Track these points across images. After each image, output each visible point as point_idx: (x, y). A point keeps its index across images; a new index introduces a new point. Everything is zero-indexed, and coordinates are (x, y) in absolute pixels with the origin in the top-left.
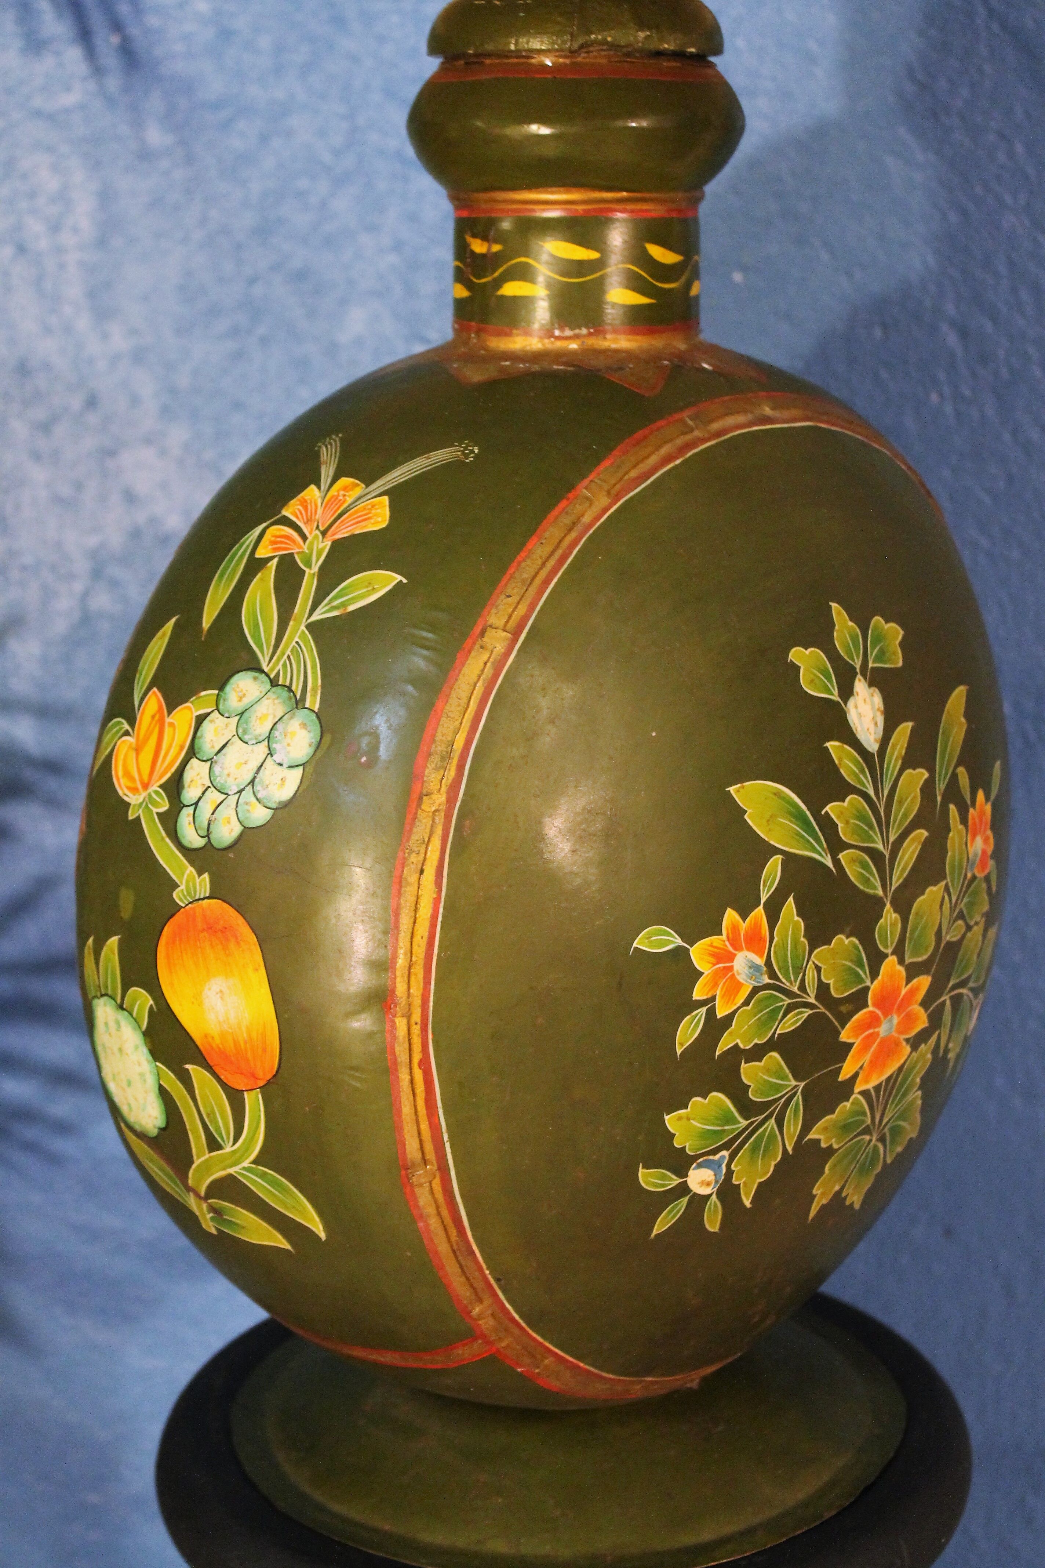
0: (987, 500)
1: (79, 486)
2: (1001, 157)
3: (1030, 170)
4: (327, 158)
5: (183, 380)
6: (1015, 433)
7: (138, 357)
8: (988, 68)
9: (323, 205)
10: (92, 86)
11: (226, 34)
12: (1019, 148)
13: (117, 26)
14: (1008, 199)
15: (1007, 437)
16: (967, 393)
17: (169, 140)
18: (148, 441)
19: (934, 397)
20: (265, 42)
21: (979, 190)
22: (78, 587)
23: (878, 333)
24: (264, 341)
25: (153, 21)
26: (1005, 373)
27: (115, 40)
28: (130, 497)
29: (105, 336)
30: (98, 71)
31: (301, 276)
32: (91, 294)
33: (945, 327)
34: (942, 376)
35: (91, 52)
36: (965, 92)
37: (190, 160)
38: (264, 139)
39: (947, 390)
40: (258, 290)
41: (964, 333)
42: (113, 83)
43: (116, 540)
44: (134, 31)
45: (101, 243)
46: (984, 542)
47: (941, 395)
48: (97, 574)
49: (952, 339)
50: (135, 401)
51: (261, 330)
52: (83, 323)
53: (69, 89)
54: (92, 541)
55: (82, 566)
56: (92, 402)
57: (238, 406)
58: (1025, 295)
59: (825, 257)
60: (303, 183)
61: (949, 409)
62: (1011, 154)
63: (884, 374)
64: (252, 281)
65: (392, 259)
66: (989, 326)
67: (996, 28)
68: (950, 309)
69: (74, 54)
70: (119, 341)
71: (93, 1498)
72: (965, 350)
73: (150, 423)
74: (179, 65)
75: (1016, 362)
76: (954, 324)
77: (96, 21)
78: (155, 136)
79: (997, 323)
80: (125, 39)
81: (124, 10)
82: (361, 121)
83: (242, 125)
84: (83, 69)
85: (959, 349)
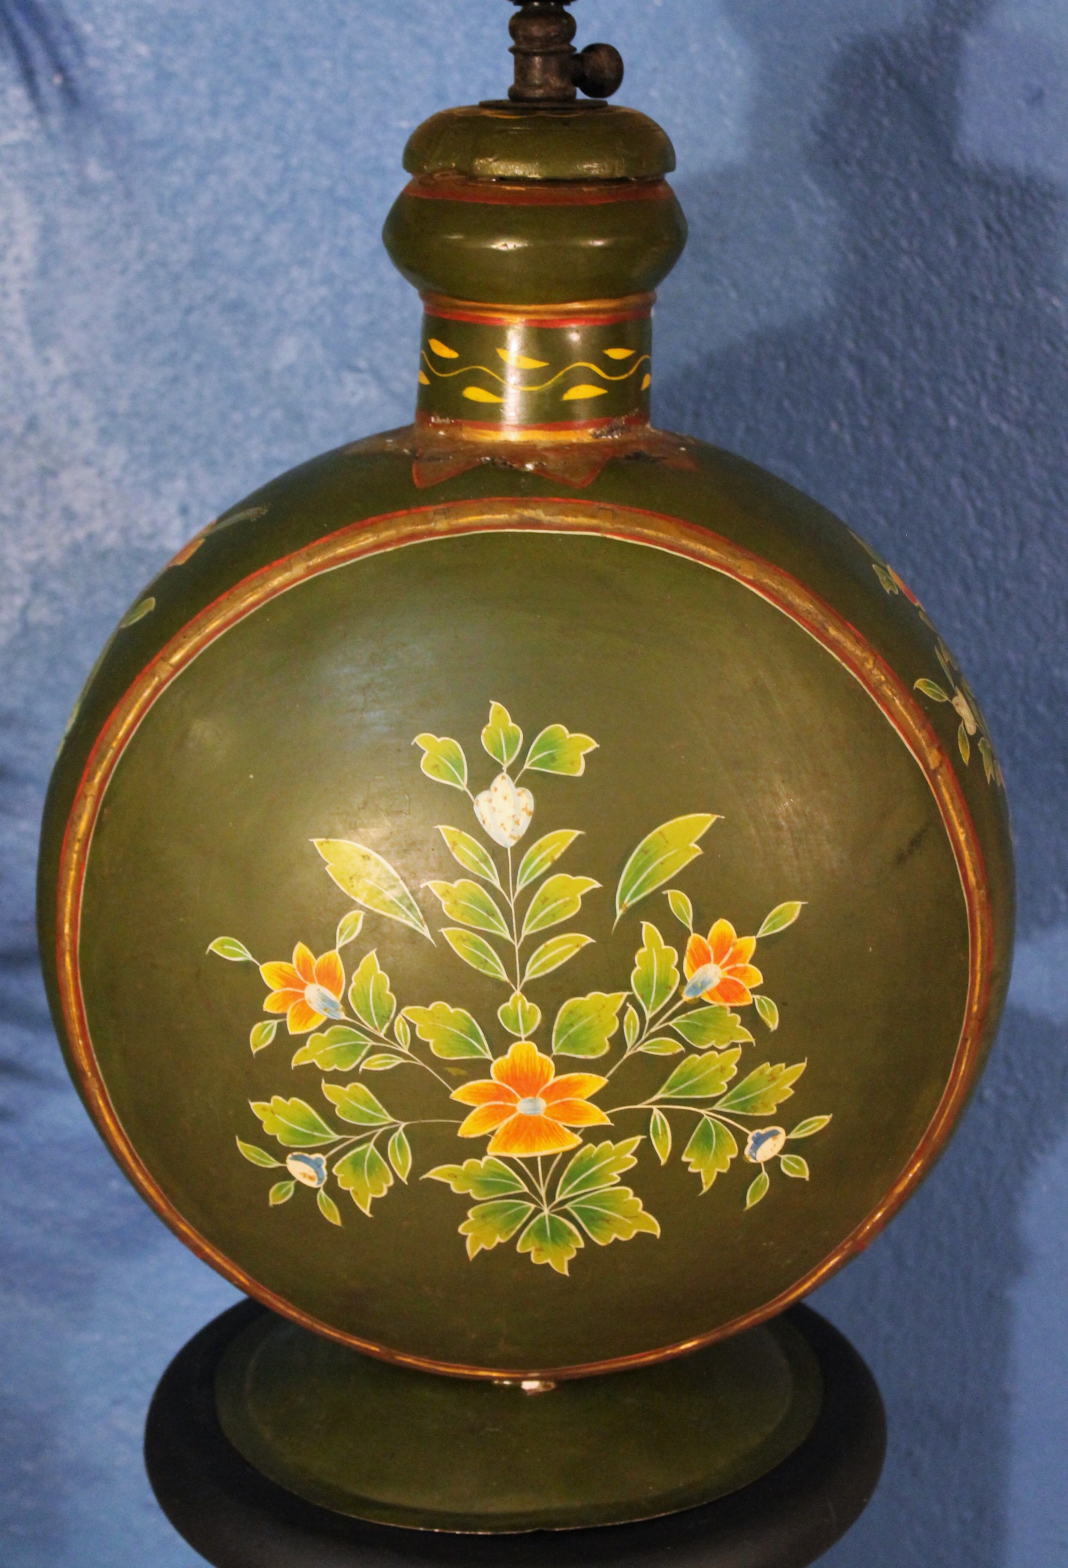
0: (882, 522)
1: (21, 504)
2: (897, 203)
3: (924, 216)
4: (262, 196)
5: (122, 405)
6: (909, 459)
7: (77, 380)
8: (886, 122)
9: (257, 240)
10: (34, 124)
11: (165, 76)
12: (914, 196)
13: (60, 68)
14: (904, 243)
15: (902, 464)
16: (865, 422)
17: (110, 175)
18: (87, 463)
19: (834, 427)
20: (201, 84)
21: (877, 234)
22: (19, 601)
23: (782, 365)
24: (199, 368)
25: (96, 63)
26: (899, 405)
27: (58, 80)
28: (69, 515)
29: (47, 361)
30: (41, 109)
31: (234, 306)
32: (33, 322)
33: (844, 362)
34: (841, 406)
35: (34, 93)
36: (865, 143)
37: (129, 195)
38: (201, 176)
39: (846, 421)
40: (194, 318)
41: (862, 366)
42: (55, 121)
43: (55, 555)
44: (76, 73)
45: (43, 272)
47: (841, 425)
48: (36, 587)
49: (851, 373)
50: (74, 423)
51: (197, 357)
52: (25, 350)
53: (13, 127)
54: (32, 556)
55: (22, 581)
56: (32, 425)
57: (174, 428)
58: (918, 332)
59: (733, 295)
60: (239, 219)
61: (848, 438)
62: (906, 201)
63: (786, 404)
64: (189, 311)
65: (323, 291)
66: (885, 360)
67: (893, 83)
68: (850, 345)
69: (17, 93)
70: (59, 365)
71: (28, 1467)
72: (863, 381)
73: (88, 444)
74: (119, 105)
75: (909, 394)
76: (851, 358)
77: (40, 59)
78: (95, 171)
79: (892, 357)
80: (67, 80)
81: (67, 51)
82: (294, 161)
83: (180, 163)
84: (26, 107)
85: (857, 382)
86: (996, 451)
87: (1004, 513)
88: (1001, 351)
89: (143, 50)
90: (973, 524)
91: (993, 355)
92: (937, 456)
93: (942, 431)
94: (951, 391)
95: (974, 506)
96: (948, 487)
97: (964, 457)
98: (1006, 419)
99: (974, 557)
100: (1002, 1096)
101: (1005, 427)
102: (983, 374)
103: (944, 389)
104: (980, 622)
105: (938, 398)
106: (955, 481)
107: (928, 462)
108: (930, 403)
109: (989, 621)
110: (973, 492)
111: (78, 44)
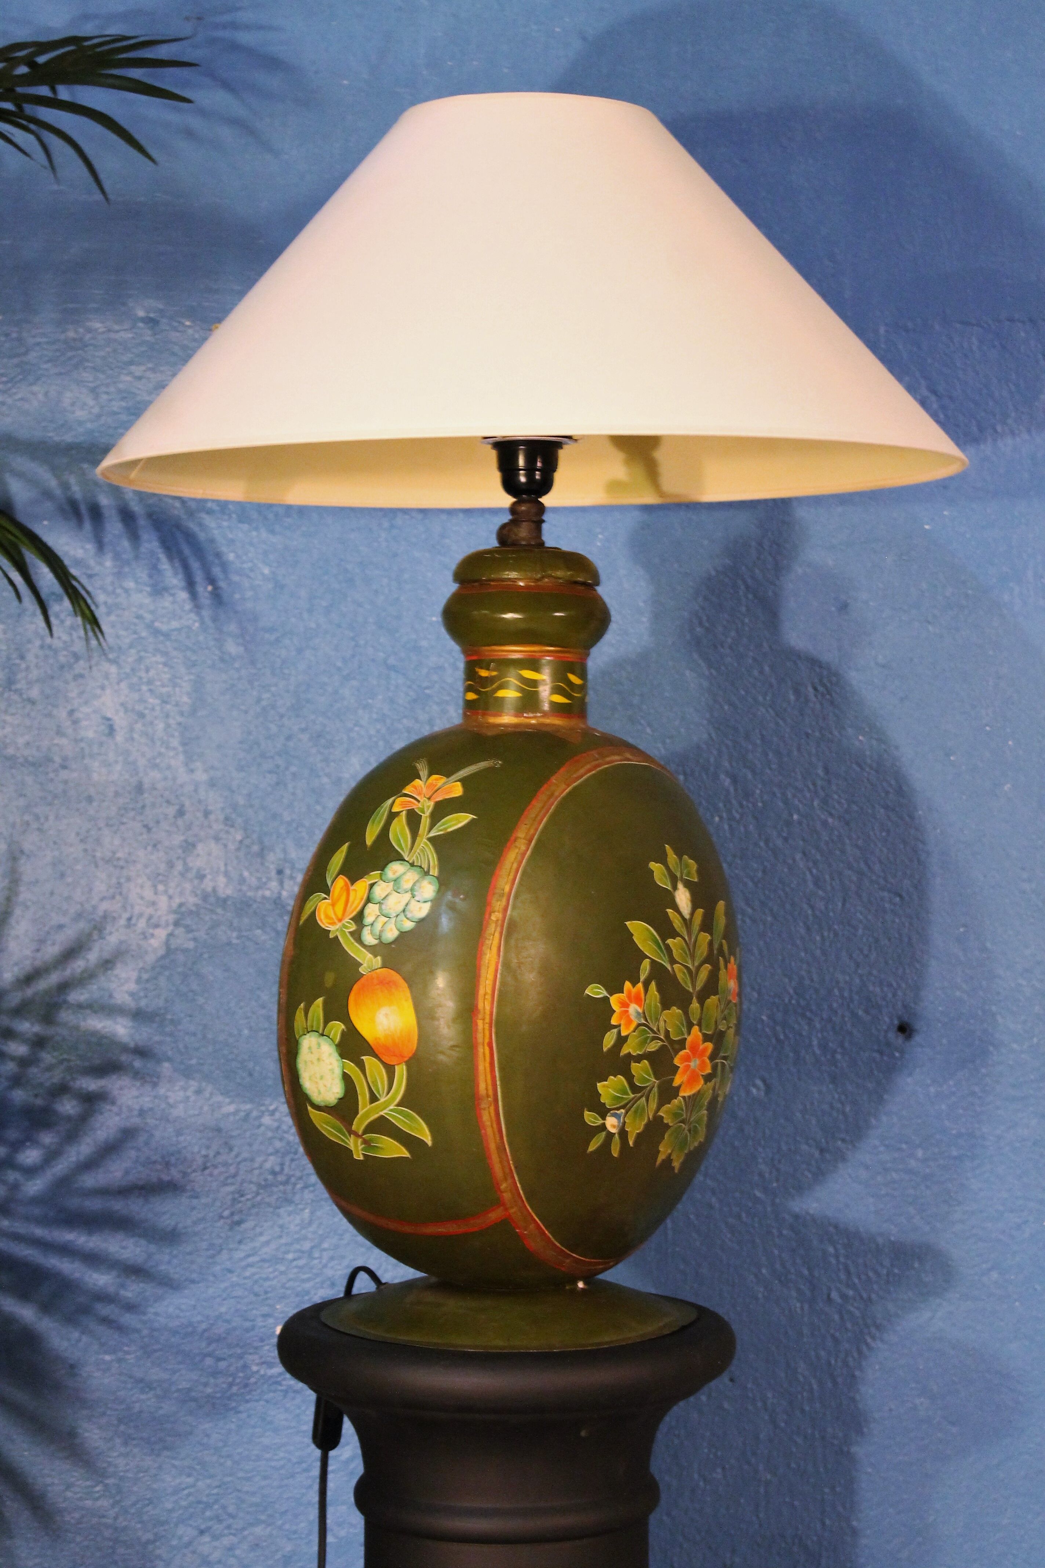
2: (756, 673)
3: (774, 681)
4: (340, 664)
5: (241, 800)
6: (767, 841)
7: (212, 784)
8: (747, 620)
9: (336, 692)
10: (193, 616)
12: (767, 669)
13: (212, 581)
14: (760, 698)
15: (762, 844)
16: (737, 816)
17: (241, 649)
18: (215, 838)
19: (717, 819)
20: (303, 592)
21: (742, 692)
22: (165, 932)
24: (295, 776)
25: (236, 578)
26: (760, 804)
27: (210, 588)
29: (193, 771)
30: (198, 607)
31: (319, 735)
32: (186, 744)
33: (722, 776)
34: (721, 807)
35: (194, 596)
36: (733, 634)
37: (253, 663)
38: (300, 651)
39: (725, 813)
40: (293, 742)
41: (735, 780)
42: (206, 615)
43: (192, 901)
44: (222, 584)
45: (194, 712)
46: (750, 911)
47: (721, 817)
48: (177, 923)
49: (727, 782)
51: (293, 769)
52: (178, 762)
53: (179, 617)
54: (176, 902)
55: (168, 917)
56: (181, 813)
57: (275, 816)
58: (772, 756)
60: (325, 679)
61: (726, 827)
62: (761, 672)
64: (289, 738)
66: (750, 775)
68: (726, 765)
69: (184, 595)
70: (201, 773)
72: (736, 790)
73: (218, 827)
74: (249, 605)
75: (766, 797)
76: (727, 773)
77: (199, 577)
78: (232, 647)
79: (754, 772)
80: (216, 588)
81: (216, 571)
82: (362, 642)
83: (287, 642)
84: (188, 606)
85: (732, 789)
86: (825, 837)
87: (832, 879)
88: (826, 770)
89: (266, 571)
90: (811, 885)
91: (820, 772)
92: (786, 839)
93: (789, 823)
94: (794, 796)
95: (811, 872)
96: (794, 860)
97: (804, 840)
98: (831, 815)
99: (812, 907)
100: (844, 1296)
101: (830, 820)
102: (814, 784)
103: (790, 796)
104: (818, 952)
105: (786, 802)
106: (798, 856)
107: (779, 842)
108: (780, 804)
109: (824, 953)
110: (811, 864)
111: (224, 566)
